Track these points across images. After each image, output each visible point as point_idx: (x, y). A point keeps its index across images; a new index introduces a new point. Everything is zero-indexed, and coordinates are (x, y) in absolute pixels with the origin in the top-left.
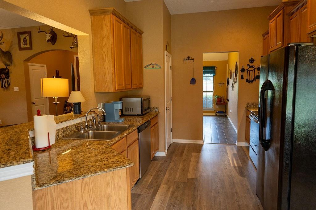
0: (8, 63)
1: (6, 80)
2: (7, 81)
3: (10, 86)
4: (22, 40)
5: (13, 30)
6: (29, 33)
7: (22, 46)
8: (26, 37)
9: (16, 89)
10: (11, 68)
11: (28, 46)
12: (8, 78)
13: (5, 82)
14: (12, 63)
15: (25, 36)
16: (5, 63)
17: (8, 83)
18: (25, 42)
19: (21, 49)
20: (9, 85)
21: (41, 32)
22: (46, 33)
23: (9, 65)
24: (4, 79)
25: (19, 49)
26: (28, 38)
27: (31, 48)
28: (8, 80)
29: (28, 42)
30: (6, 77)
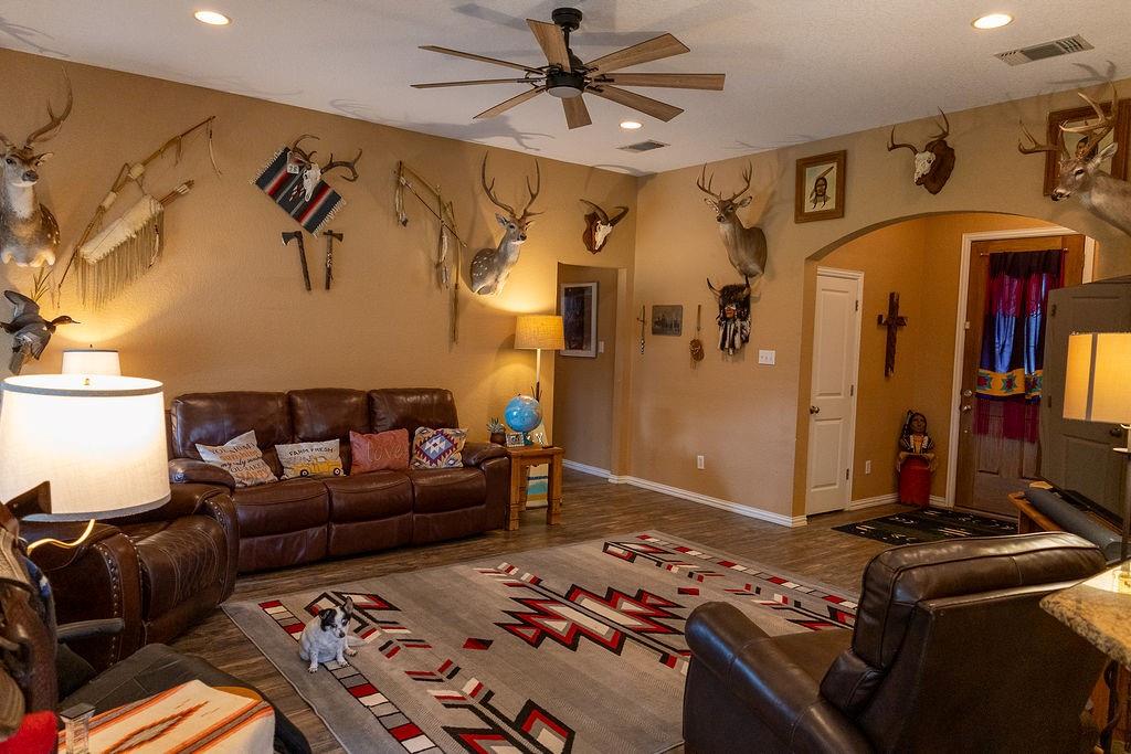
0: (754, 267)
1: (738, 323)
2: (742, 327)
3: (747, 345)
4: (810, 186)
5: (781, 152)
6: (840, 158)
7: (809, 207)
8: (826, 173)
9: (767, 357)
10: (759, 286)
11: (831, 205)
12: (744, 319)
13: (735, 331)
14: (763, 269)
15: (821, 169)
16: (746, 265)
17: (742, 333)
18: (820, 194)
19: (801, 216)
20: (745, 340)
21: (894, 147)
22: (916, 152)
23: (752, 276)
24: (735, 320)
25: (796, 217)
26: (832, 178)
27: (839, 212)
28: (744, 323)
29: (831, 191)
30: (740, 316)
